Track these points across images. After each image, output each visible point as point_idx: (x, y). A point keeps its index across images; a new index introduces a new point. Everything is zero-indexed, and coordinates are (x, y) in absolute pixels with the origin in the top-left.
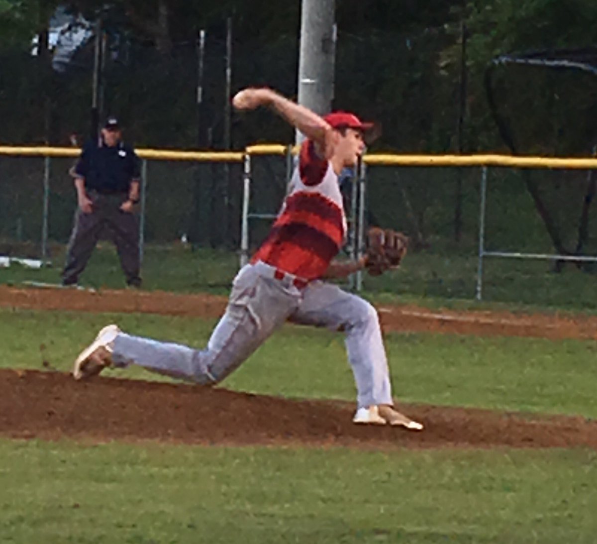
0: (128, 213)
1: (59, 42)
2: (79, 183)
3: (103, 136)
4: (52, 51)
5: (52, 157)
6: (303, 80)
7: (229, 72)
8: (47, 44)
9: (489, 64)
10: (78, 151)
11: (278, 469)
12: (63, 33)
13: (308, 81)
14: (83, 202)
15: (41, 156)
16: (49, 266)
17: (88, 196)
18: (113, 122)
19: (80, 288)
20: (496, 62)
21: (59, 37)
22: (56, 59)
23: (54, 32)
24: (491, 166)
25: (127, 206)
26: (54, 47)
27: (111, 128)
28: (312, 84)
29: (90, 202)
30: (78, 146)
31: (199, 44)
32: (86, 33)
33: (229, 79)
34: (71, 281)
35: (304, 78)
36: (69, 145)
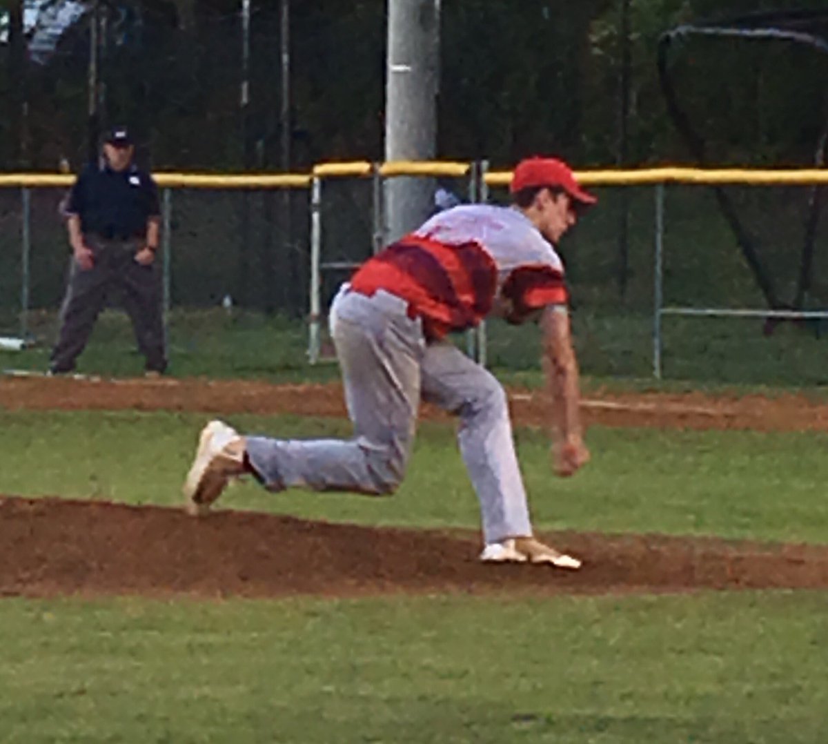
1: (38, 22)
2: (73, 223)
3: (105, 156)
4: (30, 36)
5: (31, 187)
6: (393, 68)
7: (285, 58)
8: (22, 26)
9: (664, 34)
10: (70, 179)
11: (371, 632)
12: (43, 8)
13: (401, 68)
14: (81, 252)
15: (18, 187)
16: (31, 346)
18: (120, 134)
19: (77, 376)
20: (672, 34)
21: (39, 15)
22: (32, 46)
23: (31, 7)
24: (669, 183)
25: (143, 256)
26: (33, 30)
27: (118, 143)
28: (405, 72)
29: (89, 252)
30: (72, 172)
31: (241, 19)
32: (76, 9)
33: (286, 68)
34: (66, 367)
35: (398, 63)
36: (58, 172)
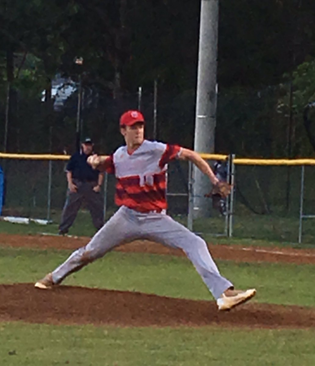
0: (98, 193)
1: (57, 94)
2: (69, 175)
3: (82, 148)
4: (54, 100)
5: (53, 160)
6: (198, 116)
7: (155, 111)
8: (50, 95)
9: (306, 106)
10: (68, 157)
11: (184, 341)
12: (59, 89)
13: (201, 116)
14: (71, 186)
15: (48, 160)
16: (51, 223)
17: (74, 183)
18: (88, 140)
19: (70, 236)
20: (310, 105)
21: (57, 92)
22: (55, 103)
23: (54, 88)
24: (307, 165)
26: (54, 96)
27: (87, 143)
28: (203, 118)
29: (76, 187)
30: (67, 154)
31: (138, 95)
32: (73, 89)
33: (155, 115)
34: (64, 232)
35: (199, 114)
36: (63, 154)
